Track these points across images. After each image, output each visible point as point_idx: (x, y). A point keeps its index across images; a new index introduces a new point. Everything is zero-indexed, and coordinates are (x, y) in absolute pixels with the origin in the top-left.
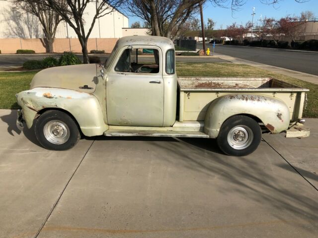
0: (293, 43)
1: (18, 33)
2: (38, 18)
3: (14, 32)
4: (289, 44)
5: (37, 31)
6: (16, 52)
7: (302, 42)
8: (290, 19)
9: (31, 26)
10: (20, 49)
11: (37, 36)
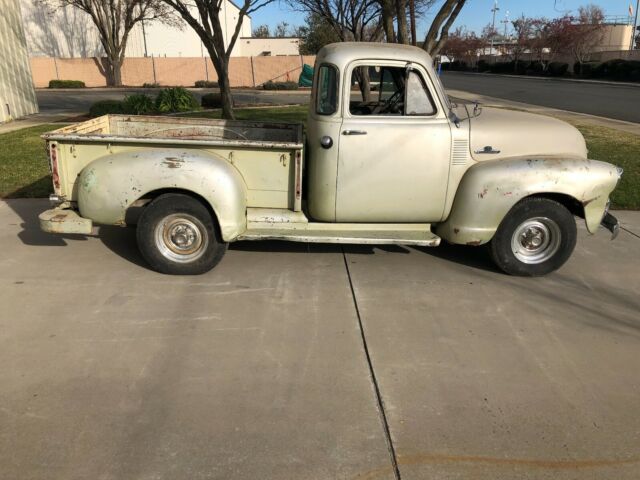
0: (577, 66)
1: (47, 48)
2: (90, 16)
3: (39, 47)
4: (571, 69)
5: (84, 44)
6: (48, 85)
7: (598, 64)
8: (572, 19)
9: (73, 34)
10: (55, 78)
11: (84, 54)
